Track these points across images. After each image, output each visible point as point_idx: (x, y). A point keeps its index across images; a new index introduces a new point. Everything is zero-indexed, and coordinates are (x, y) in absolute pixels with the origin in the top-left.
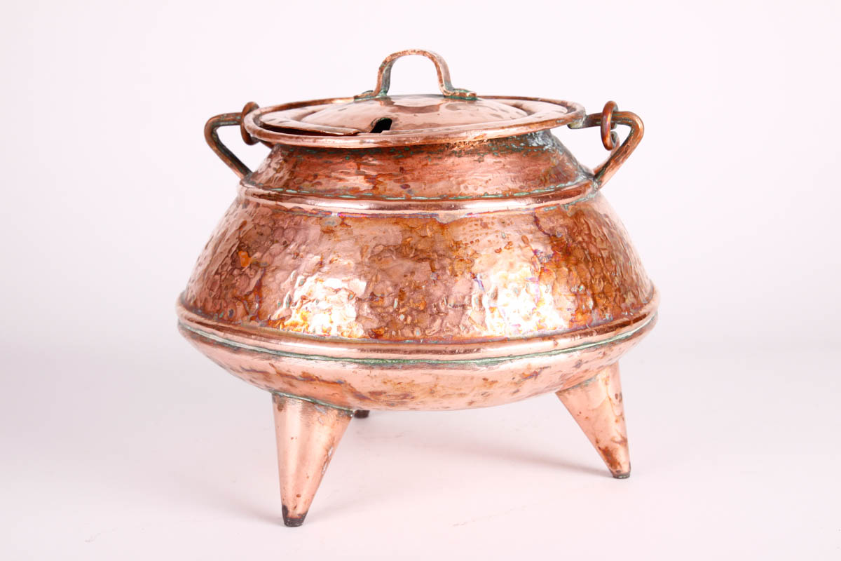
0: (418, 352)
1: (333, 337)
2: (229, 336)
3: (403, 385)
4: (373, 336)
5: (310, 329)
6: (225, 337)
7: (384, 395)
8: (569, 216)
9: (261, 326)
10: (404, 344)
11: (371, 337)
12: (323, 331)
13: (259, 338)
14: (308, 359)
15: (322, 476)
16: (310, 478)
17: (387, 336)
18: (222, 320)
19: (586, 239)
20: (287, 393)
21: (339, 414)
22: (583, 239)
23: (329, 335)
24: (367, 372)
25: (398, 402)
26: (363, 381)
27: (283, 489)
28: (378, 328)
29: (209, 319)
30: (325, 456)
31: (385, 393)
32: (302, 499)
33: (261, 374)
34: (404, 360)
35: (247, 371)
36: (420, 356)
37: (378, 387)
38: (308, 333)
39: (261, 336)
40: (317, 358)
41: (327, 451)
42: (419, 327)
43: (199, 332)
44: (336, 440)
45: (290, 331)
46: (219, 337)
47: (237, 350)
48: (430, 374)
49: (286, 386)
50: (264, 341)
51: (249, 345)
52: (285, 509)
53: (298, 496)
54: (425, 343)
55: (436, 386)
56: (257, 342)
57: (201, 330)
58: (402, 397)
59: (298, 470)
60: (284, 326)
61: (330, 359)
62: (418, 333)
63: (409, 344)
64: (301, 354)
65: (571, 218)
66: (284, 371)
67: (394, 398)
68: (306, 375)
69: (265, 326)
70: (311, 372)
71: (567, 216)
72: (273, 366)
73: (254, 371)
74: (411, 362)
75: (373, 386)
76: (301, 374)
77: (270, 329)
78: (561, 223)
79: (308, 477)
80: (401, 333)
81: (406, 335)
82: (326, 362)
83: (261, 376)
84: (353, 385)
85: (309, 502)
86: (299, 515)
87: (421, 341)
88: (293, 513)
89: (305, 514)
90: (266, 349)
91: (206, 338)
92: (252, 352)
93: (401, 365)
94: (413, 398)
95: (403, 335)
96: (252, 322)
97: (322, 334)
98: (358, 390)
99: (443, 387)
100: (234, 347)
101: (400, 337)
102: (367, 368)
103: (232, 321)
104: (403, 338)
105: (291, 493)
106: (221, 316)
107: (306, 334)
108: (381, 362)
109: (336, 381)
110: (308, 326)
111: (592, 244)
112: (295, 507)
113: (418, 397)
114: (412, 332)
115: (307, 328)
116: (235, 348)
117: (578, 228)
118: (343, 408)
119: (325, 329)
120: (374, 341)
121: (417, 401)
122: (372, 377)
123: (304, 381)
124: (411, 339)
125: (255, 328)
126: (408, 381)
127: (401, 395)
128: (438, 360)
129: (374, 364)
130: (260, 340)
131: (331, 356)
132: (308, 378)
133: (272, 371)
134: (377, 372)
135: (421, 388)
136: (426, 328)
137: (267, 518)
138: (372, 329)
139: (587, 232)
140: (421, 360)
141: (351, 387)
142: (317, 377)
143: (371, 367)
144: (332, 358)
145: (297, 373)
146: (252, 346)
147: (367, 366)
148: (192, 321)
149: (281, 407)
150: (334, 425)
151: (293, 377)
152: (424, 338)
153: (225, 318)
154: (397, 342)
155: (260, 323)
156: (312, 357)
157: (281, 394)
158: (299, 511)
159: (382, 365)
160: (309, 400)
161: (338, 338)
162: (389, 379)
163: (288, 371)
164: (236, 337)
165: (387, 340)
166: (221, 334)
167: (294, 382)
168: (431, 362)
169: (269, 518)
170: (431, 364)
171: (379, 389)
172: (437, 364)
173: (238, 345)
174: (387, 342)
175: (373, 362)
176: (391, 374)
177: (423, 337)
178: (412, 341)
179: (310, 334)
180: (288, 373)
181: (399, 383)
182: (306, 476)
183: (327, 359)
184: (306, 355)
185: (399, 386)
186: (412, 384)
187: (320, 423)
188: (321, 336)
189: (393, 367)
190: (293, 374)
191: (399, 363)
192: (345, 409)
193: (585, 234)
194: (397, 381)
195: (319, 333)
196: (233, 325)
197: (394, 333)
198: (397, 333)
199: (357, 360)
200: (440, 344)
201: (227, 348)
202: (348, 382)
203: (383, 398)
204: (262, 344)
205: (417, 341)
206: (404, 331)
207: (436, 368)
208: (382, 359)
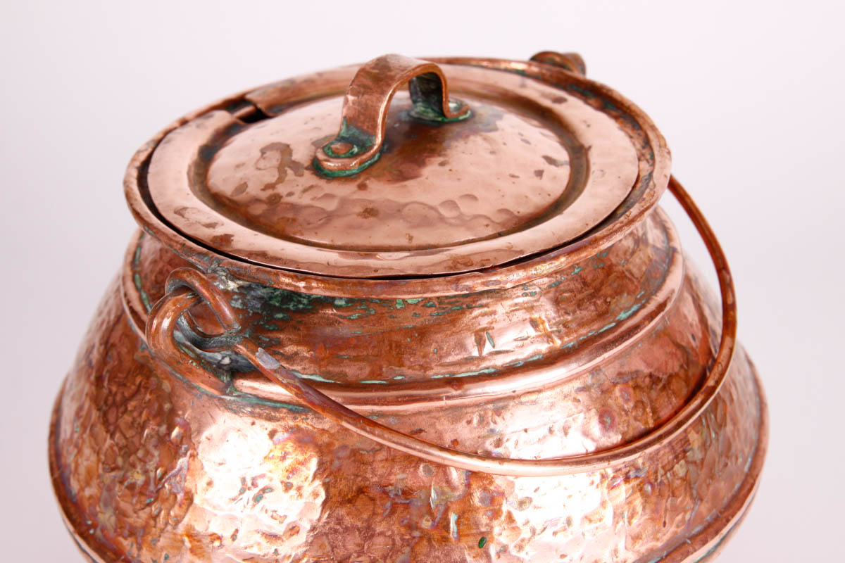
8: (135, 357)
19: (118, 398)
22: (116, 394)
65: (134, 361)
71: (133, 355)
78: (122, 352)
111: (117, 412)
117: (126, 378)
139: (126, 394)
193: (123, 393)
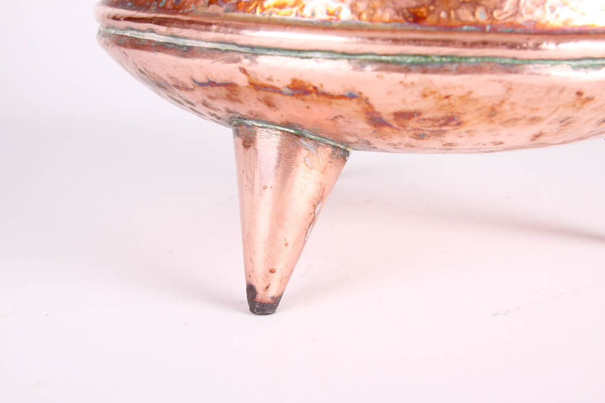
0: (485, 44)
1: (344, 22)
2: (175, 30)
3: (452, 100)
4: (411, 19)
5: (307, 12)
6: (170, 32)
7: (416, 118)
9: (227, 11)
10: (461, 32)
11: (408, 21)
12: (328, 14)
13: (223, 29)
14: (302, 58)
15: (305, 242)
16: (290, 246)
17: (431, 19)
18: (164, 9)
20: (258, 121)
21: (333, 153)
23: (338, 19)
24: (399, 76)
25: (433, 132)
26: (389, 93)
27: (248, 261)
28: (418, 7)
29: (145, 11)
30: (311, 214)
31: (419, 114)
32: (276, 277)
33: (223, 88)
34: (461, 58)
35: (202, 85)
36: (487, 52)
37: (412, 102)
38: (303, 17)
39: (226, 26)
40: (318, 55)
41: (315, 207)
42: (484, 6)
43: (128, 34)
44: (326, 190)
45: (274, 16)
46: (159, 35)
47: (187, 52)
48: (500, 82)
49: (261, 108)
50: (231, 33)
51: (206, 41)
52: (251, 290)
53: (272, 271)
54: (494, 30)
55: (503, 102)
56: (221, 36)
57: (132, 29)
58: (442, 122)
59: (273, 235)
60: (263, 9)
61: (339, 56)
62: (481, 15)
63: (468, 32)
64: (291, 50)
66: (263, 80)
67: (430, 123)
68: (296, 85)
69: (233, 11)
70: (307, 79)
72: (244, 71)
73: (212, 84)
74: (473, 60)
75: (404, 102)
76: (289, 82)
77: (240, 15)
79: (286, 245)
80: (456, 14)
81: (464, 18)
82: (333, 62)
83: (223, 91)
84: (371, 101)
85: (285, 281)
86: (272, 298)
87: (488, 28)
88: (264, 296)
89: (280, 297)
90: (235, 44)
91: (139, 40)
92: (211, 53)
93: (455, 66)
94: (459, 124)
95: (458, 18)
96: (212, 6)
97: (327, 17)
98: (377, 109)
99: (513, 104)
100: (183, 47)
101: (454, 22)
102: (399, 71)
103: (179, 9)
104: (459, 23)
105: (260, 267)
106: (162, 5)
107: (299, 18)
108: (423, 60)
109: (346, 94)
110: (304, 6)
112: (267, 287)
113: (467, 122)
114: (473, 14)
115: (301, 9)
116: (185, 49)
118: (338, 145)
119: (331, 10)
120: (412, 27)
121: (462, 130)
122: (406, 86)
123: (293, 95)
124: (471, 24)
125: (217, 15)
126: (462, 93)
127: (443, 119)
128: (514, 59)
129: (413, 64)
130: (225, 32)
131: (341, 50)
132: (300, 89)
133: (242, 81)
134: (415, 77)
135: (479, 105)
136: (496, 8)
137: (226, 302)
138: (408, 9)
140: (488, 57)
141: (368, 104)
142: (315, 88)
143: (407, 69)
144: (344, 53)
145: (282, 82)
146: (212, 42)
147: (400, 67)
148: (118, 19)
149: (248, 142)
150: (326, 169)
151: (276, 90)
152: (491, 24)
153: (169, 6)
154: (450, 28)
155: (224, 7)
156: (309, 55)
157: (250, 123)
158: (273, 292)
159: (424, 66)
160: (293, 131)
161: (354, 23)
162: (434, 89)
163: (269, 79)
164: (185, 32)
165: (432, 25)
166: (162, 29)
167: (276, 97)
168: (503, 61)
169: (227, 302)
170: (504, 64)
171: (411, 108)
172: (513, 65)
173: (189, 43)
174: (433, 29)
175: (409, 60)
176: (438, 80)
177: (489, 22)
178: (473, 28)
179: (305, 19)
180: (269, 83)
181: (447, 97)
182: (284, 243)
183: (335, 56)
184: (300, 51)
185: (446, 101)
186: (466, 98)
187: (307, 165)
188: (325, 21)
189: (441, 69)
190: (276, 84)
191: (452, 62)
192: (342, 147)
194: (444, 93)
195: (321, 16)
196: (182, 14)
197: (443, 15)
198: (449, 15)
199: (384, 58)
200: (517, 33)
201: (171, 49)
202: (365, 95)
203: (412, 124)
204: (228, 37)
205: (480, 28)
206: (460, 12)
207: (510, 72)
208: (426, 56)
